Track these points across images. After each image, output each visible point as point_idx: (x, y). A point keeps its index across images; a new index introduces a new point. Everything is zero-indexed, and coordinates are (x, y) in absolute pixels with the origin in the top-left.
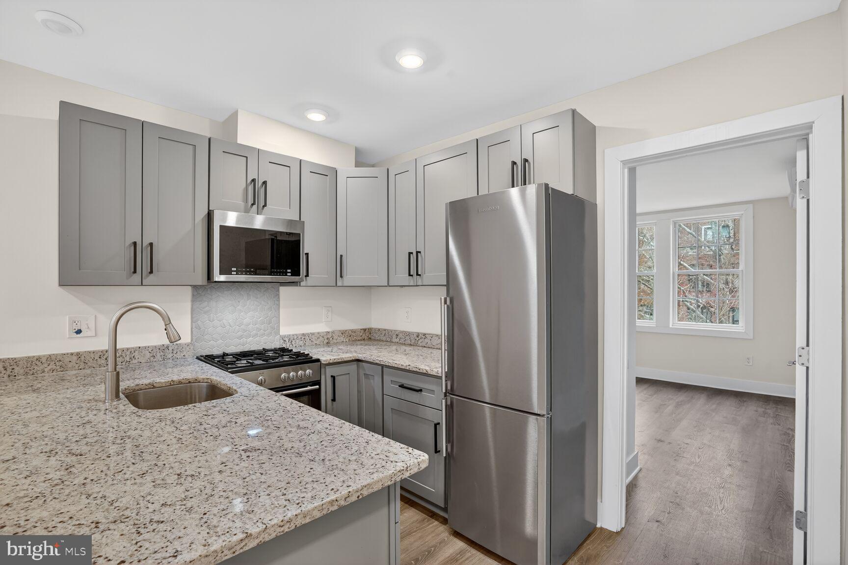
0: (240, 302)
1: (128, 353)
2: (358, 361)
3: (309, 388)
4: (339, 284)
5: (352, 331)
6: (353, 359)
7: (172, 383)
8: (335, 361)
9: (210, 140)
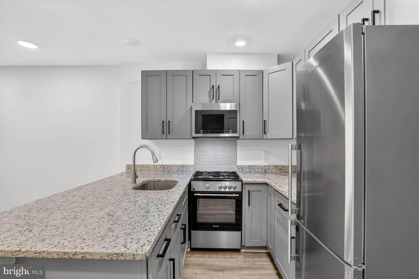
0: (216, 147)
1: (170, 167)
2: (266, 184)
3: (234, 195)
4: (264, 138)
5: (282, 166)
6: (263, 182)
7: (166, 181)
8: (252, 182)
9: (193, 71)
